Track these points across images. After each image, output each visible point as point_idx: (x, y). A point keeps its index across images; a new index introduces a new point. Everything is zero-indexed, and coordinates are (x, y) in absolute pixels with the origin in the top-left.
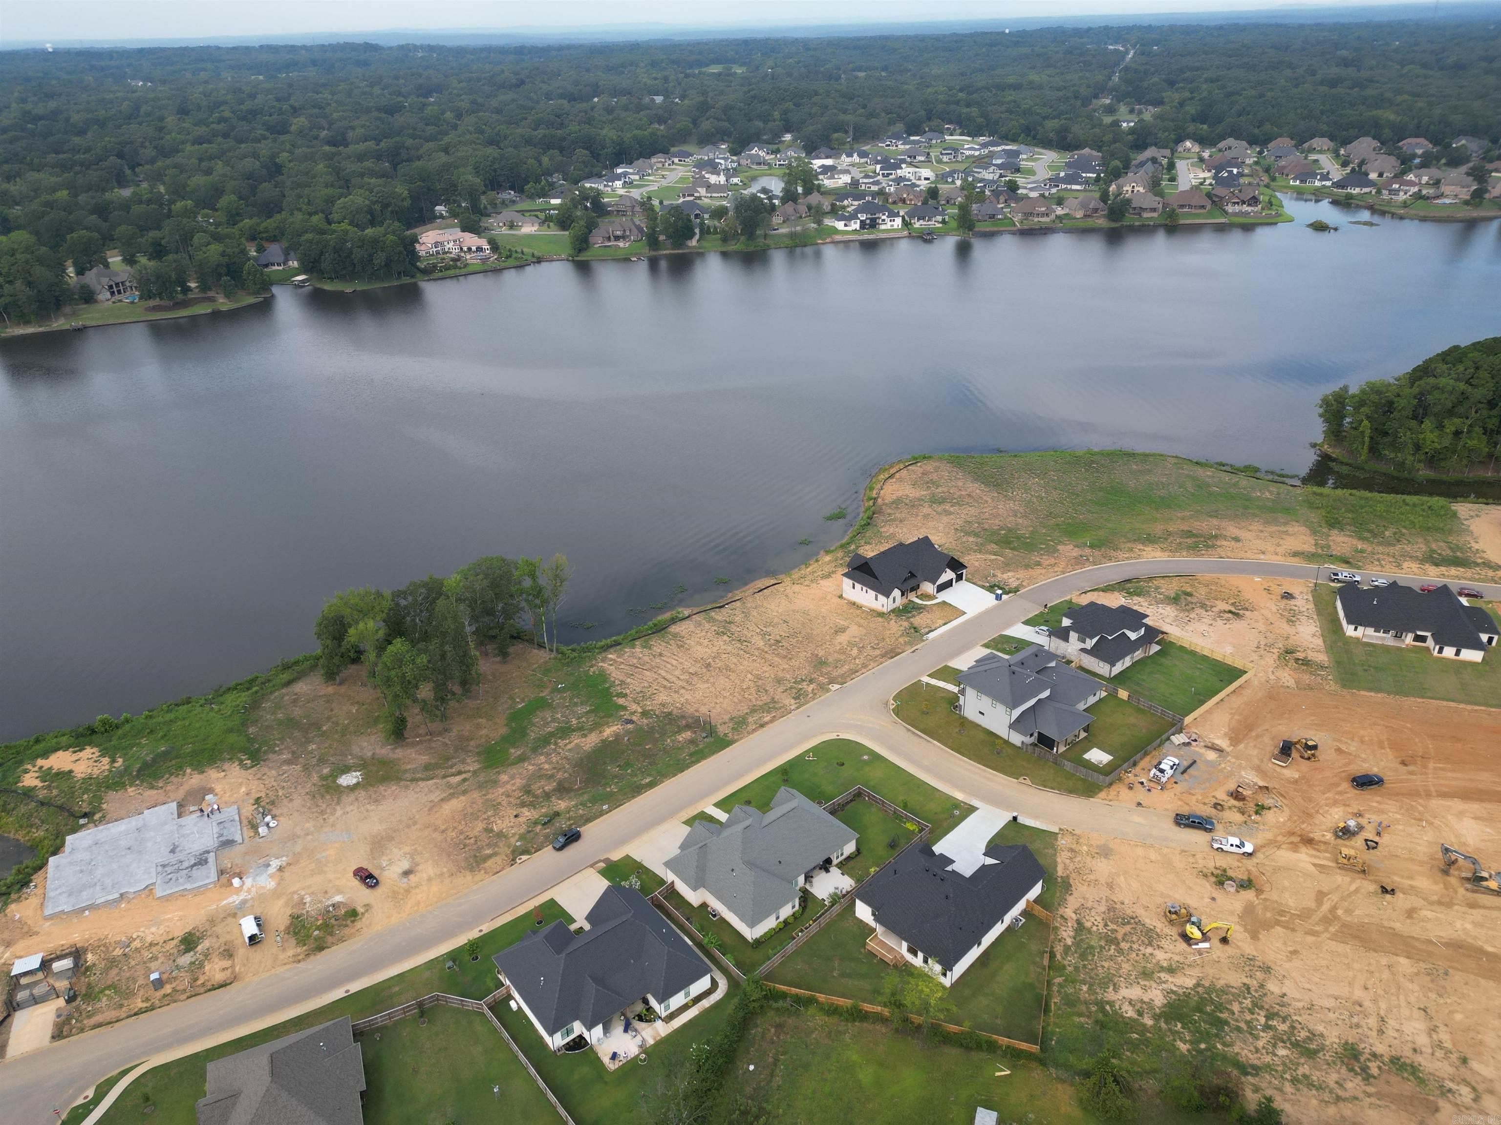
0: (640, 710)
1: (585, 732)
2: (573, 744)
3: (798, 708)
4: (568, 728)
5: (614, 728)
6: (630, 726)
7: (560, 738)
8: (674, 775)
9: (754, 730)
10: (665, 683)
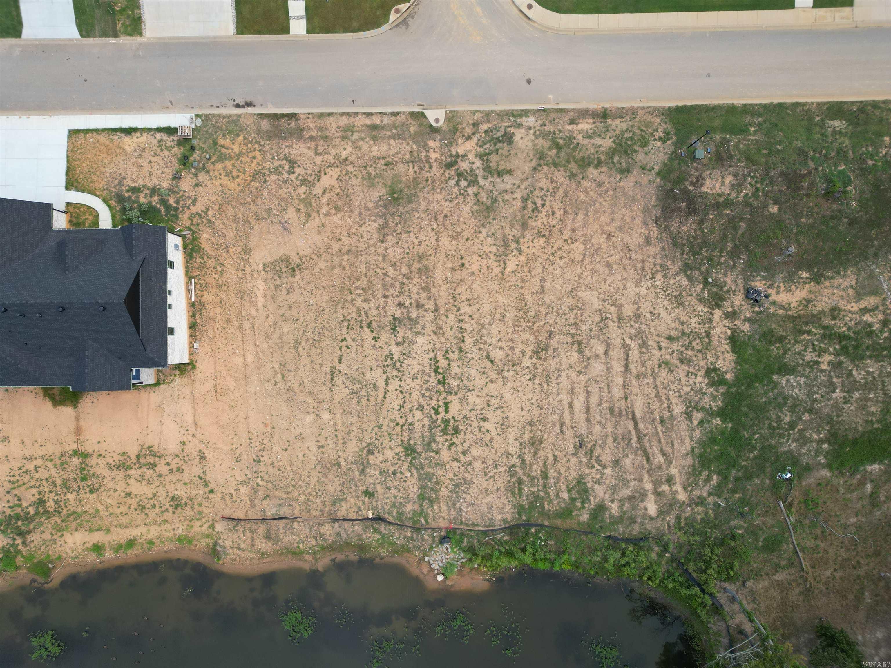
0: (718, 313)
1: (827, 321)
2: (863, 304)
3: (525, 113)
4: (844, 350)
5: (783, 298)
6: (759, 285)
7: (870, 334)
8: (796, 105)
9: (621, 113)
10: (635, 354)
